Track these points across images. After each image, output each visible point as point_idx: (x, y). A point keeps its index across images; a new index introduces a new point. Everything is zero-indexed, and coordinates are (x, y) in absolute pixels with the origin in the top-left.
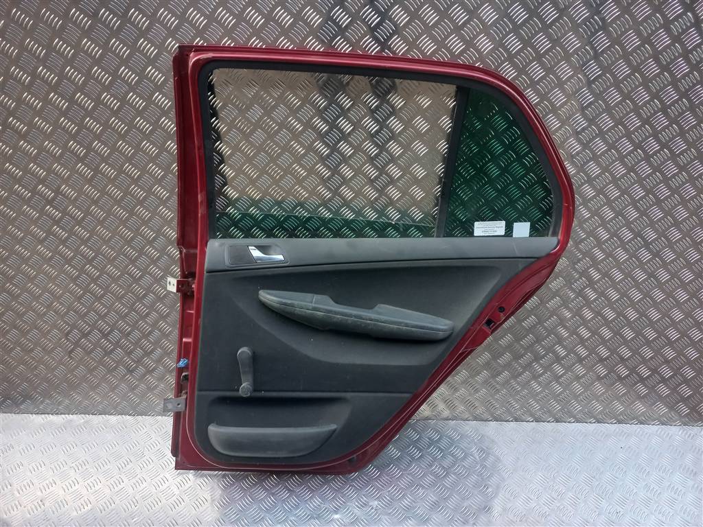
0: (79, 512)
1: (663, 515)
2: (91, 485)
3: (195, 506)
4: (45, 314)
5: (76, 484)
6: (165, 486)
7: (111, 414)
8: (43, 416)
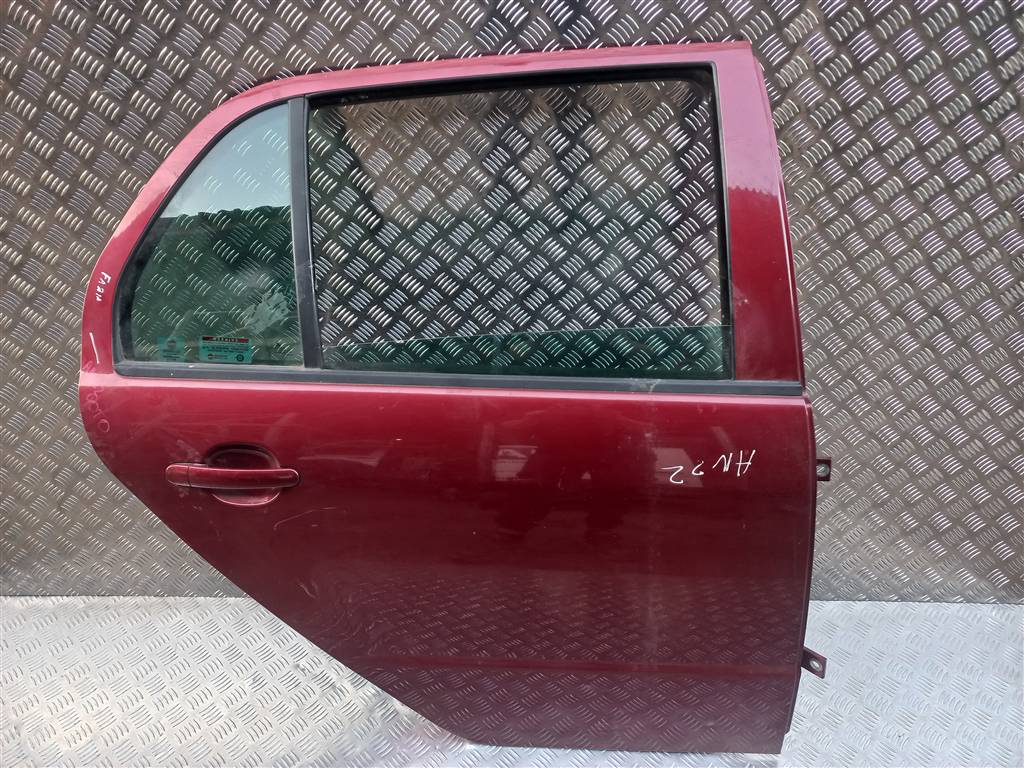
0: (73, 745)
1: (970, 739)
2: (93, 703)
3: (253, 733)
4: (17, 444)
5: (70, 702)
6: (207, 703)
7: (128, 595)
8: (22, 599)
